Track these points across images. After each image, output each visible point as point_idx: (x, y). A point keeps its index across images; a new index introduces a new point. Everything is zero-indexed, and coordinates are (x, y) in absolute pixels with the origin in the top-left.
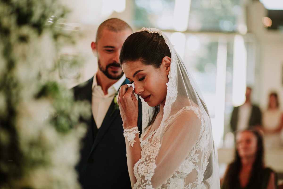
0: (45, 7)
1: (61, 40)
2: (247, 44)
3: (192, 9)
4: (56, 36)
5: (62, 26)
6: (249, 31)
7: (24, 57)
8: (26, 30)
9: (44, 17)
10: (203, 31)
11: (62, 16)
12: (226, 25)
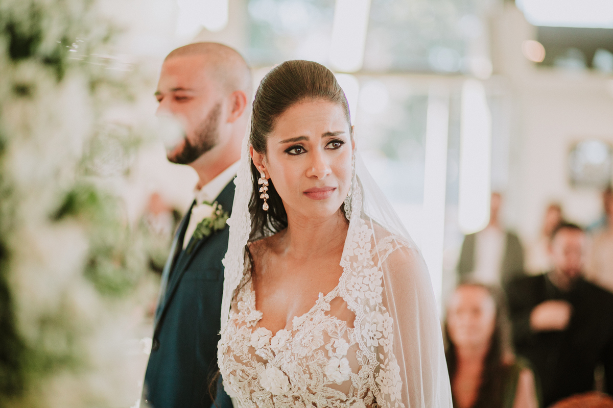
0: (68, 20)
1: (104, 92)
2: (492, 100)
3: (373, 23)
4: (93, 85)
5: (107, 61)
6: (496, 72)
7: (26, 129)
8: (29, 71)
9: (66, 41)
10: (395, 71)
11: (106, 40)
12: (443, 59)
